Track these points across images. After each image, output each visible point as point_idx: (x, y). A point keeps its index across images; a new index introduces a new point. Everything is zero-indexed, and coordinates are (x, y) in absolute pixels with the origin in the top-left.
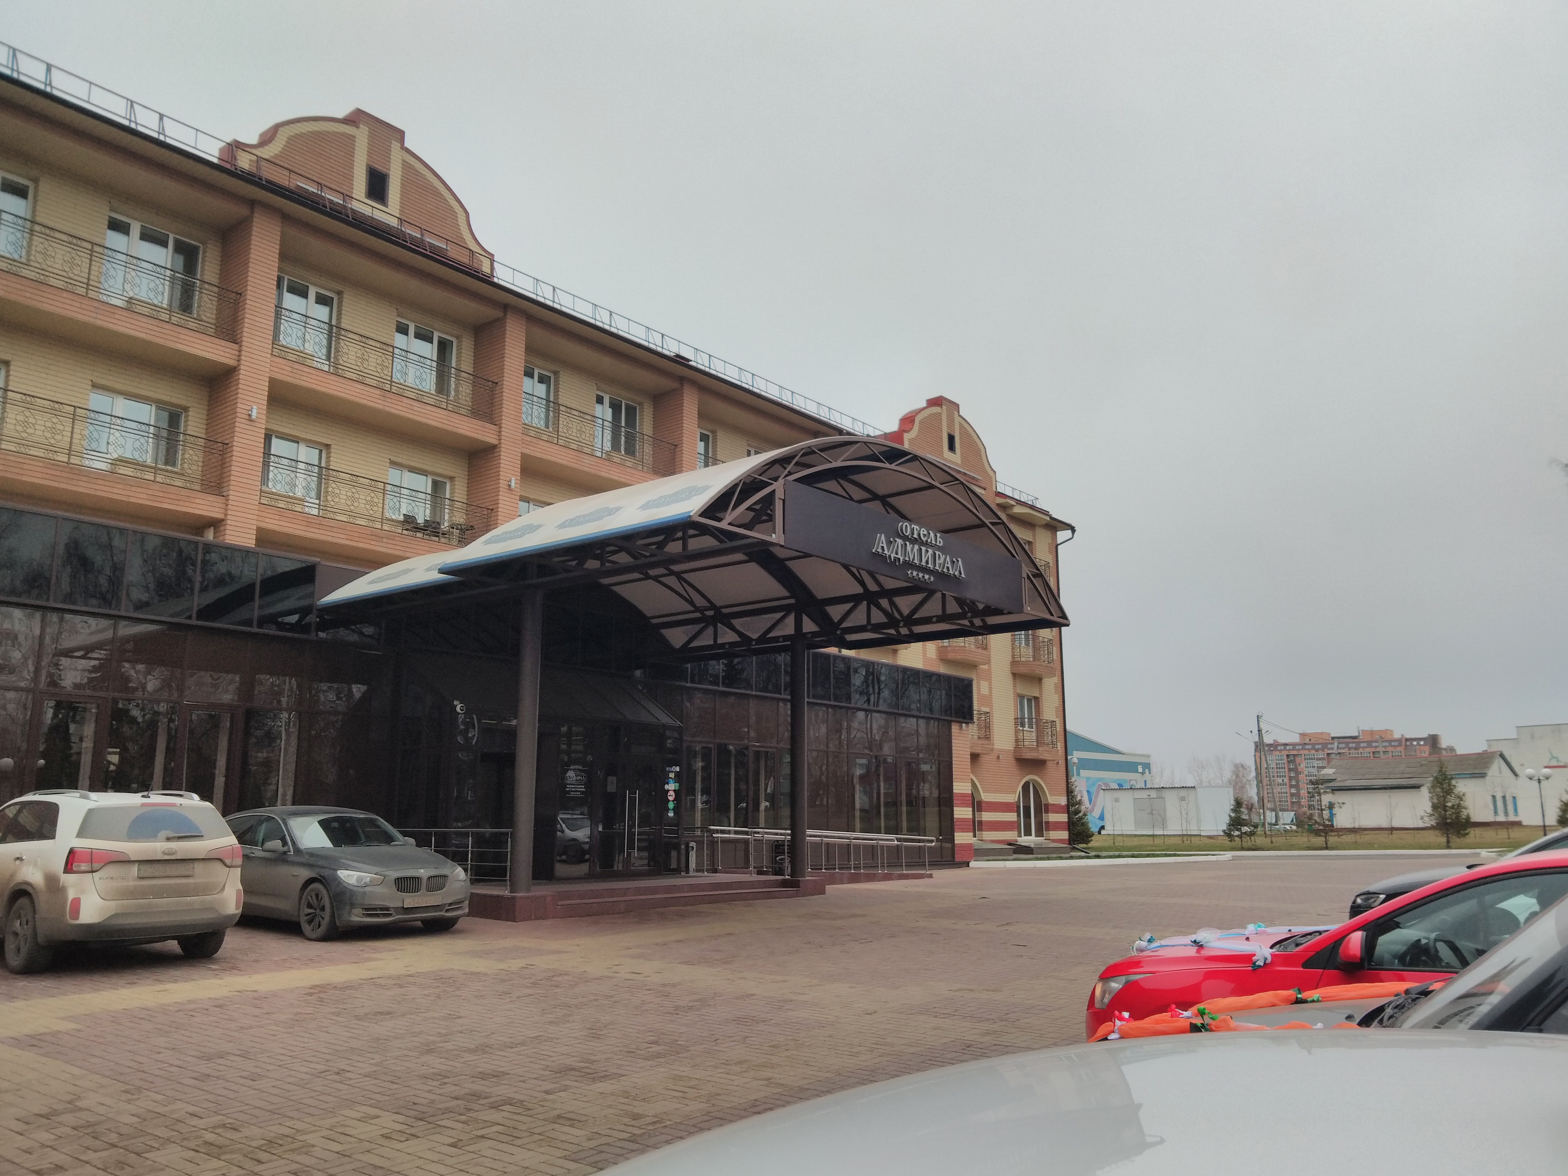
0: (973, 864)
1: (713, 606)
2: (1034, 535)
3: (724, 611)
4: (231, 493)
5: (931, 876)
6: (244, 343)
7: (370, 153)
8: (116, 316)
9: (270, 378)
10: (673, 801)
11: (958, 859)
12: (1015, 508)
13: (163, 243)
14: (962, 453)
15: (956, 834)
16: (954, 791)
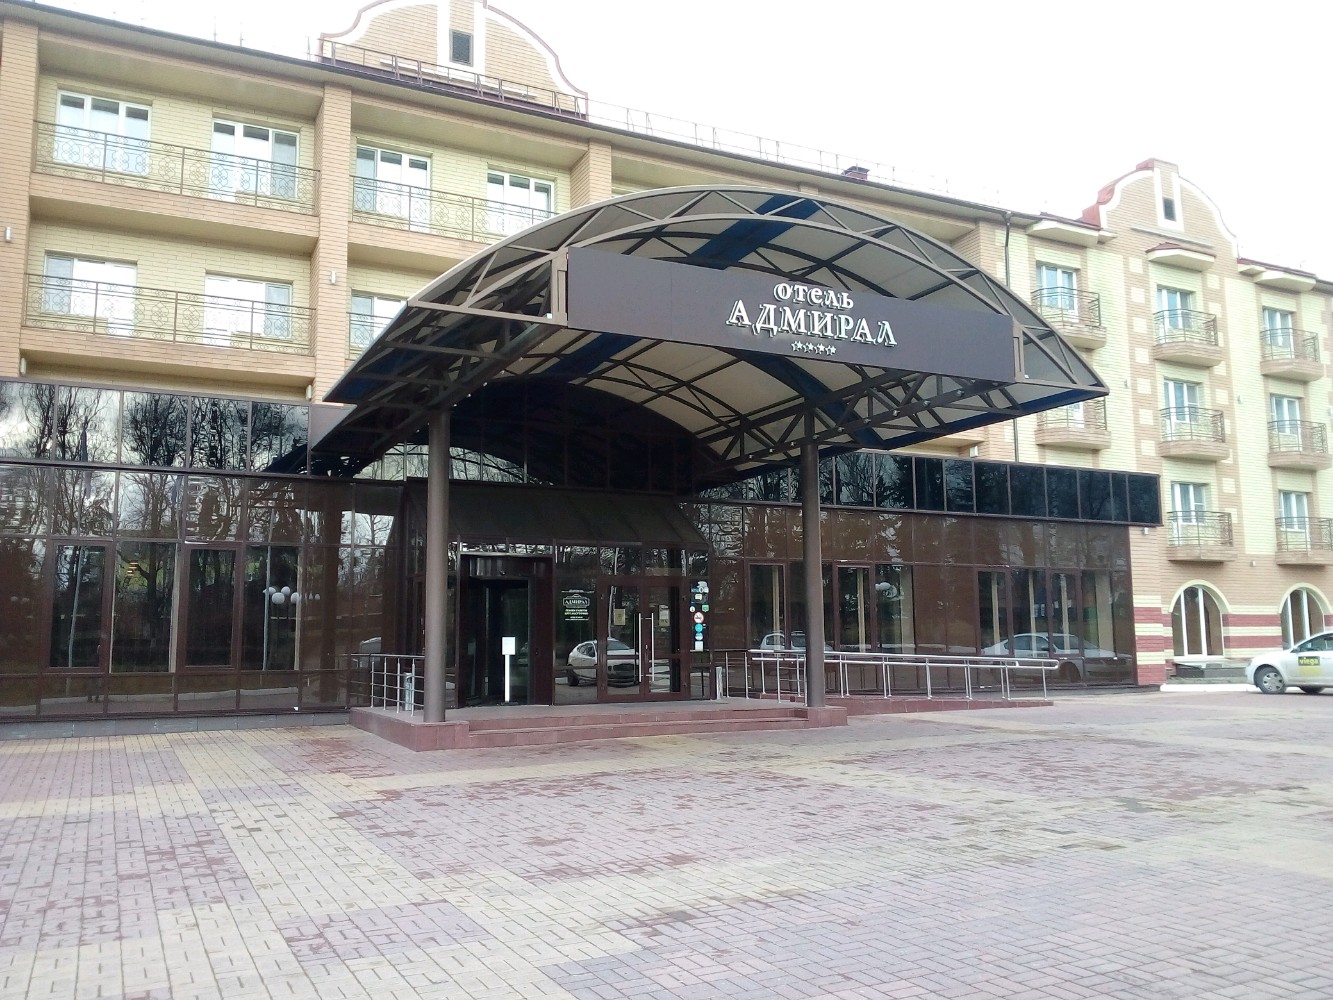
0: (1164, 688)
1: (738, 416)
2: (1298, 305)
3: (751, 418)
4: (318, 352)
5: (1050, 704)
6: (322, 215)
7: (453, 18)
8: (206, 208)
9: (349, 244)
10: (702, 624)
11: (1141, 681)
12: (1264, 274)
13: (265, 138)
14: (1186, 220)
15: (1138, 654)
16: (1135, 605)
